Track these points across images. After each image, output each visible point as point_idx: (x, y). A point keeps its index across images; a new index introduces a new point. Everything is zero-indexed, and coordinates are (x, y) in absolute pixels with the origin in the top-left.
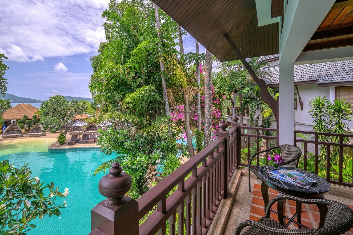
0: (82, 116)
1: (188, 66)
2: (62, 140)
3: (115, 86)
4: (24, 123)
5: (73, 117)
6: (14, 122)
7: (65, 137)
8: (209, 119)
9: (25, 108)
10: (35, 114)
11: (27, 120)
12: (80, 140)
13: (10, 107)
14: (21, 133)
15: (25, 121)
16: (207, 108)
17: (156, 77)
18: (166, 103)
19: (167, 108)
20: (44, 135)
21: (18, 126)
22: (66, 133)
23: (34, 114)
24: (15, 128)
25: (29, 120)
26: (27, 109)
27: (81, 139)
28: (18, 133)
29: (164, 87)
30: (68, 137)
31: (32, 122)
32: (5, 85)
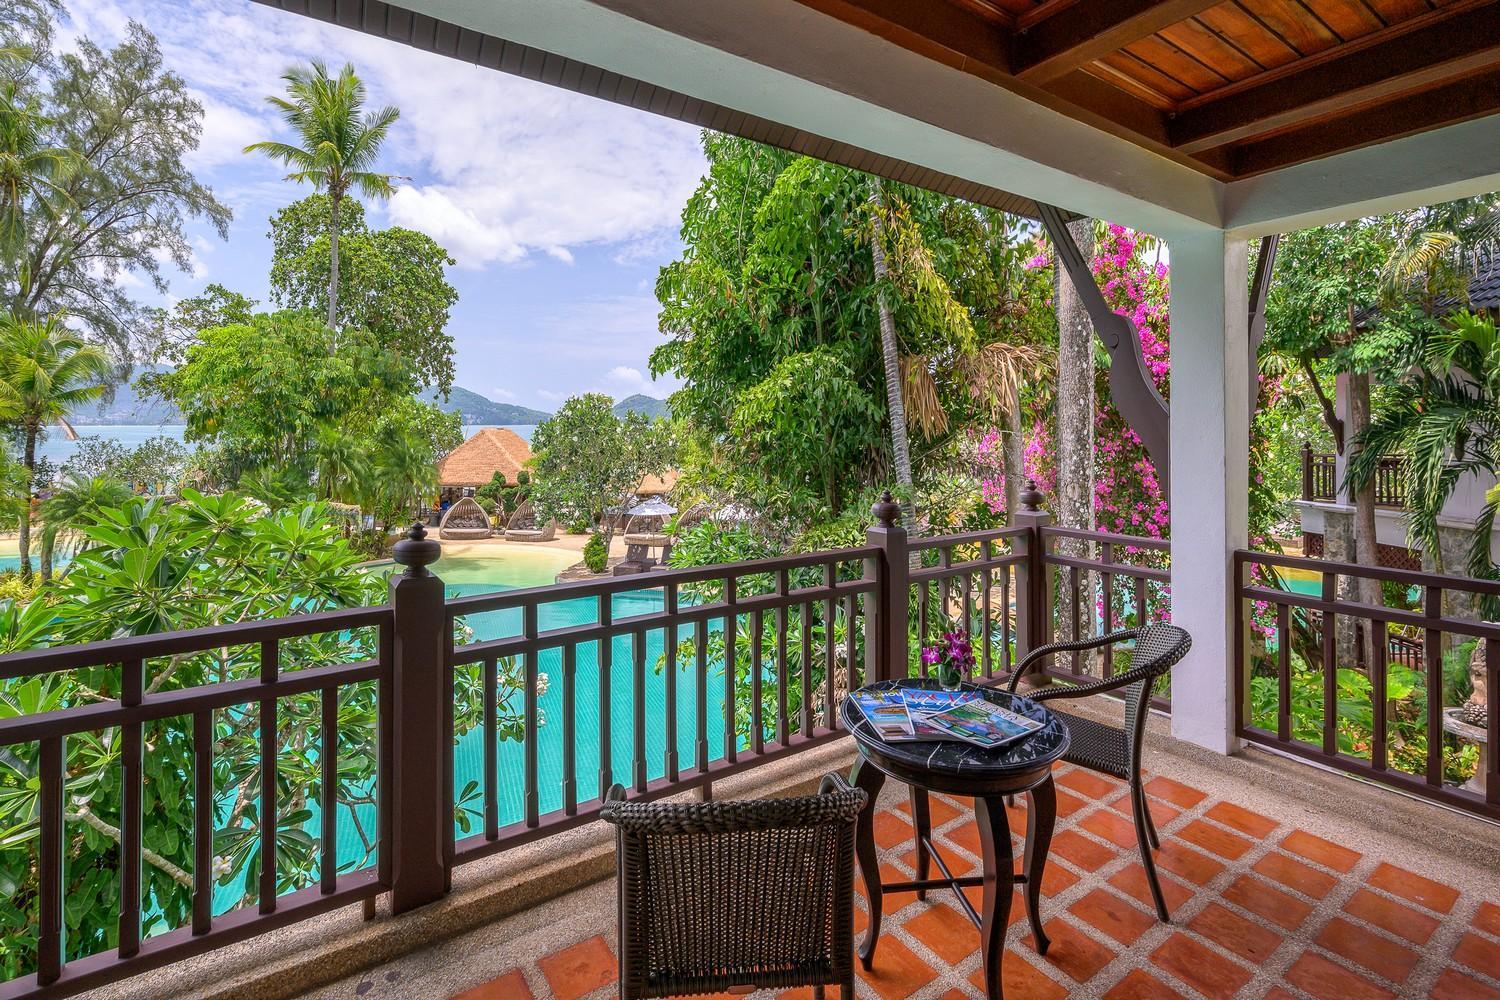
0: (662, 481)
1: (1015, 238)
2: (596, 559)
3: (724, 357)
4: (495, 498)
5: (632, 483)
6: (471, 493)
7: (606, 550)
8: (1078, 505)
9: (499, 445)
10: (524, 469)
11: (503, 488)
12: (655, 564)
13: (459, 440)
14: (486, 527)
15: (497, 490)
16: (1066, 454)
17: (859, 307)
18: (896, 426)
19: (900, 449)
20: (549, 538)
21: (479, 505)
22: (609, 535)
23: (521, 469)
24: (472, 512)
25: (509, 490)
26: (503, 450)
27: (659, 562)
28: (478, 526)
29: (889, 353)
30: (618, 548)
31: (516, 494)
32: (448, 359)
